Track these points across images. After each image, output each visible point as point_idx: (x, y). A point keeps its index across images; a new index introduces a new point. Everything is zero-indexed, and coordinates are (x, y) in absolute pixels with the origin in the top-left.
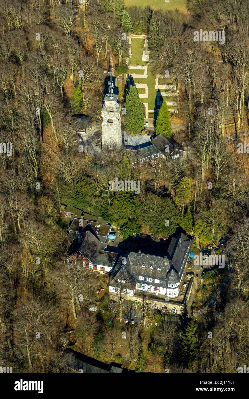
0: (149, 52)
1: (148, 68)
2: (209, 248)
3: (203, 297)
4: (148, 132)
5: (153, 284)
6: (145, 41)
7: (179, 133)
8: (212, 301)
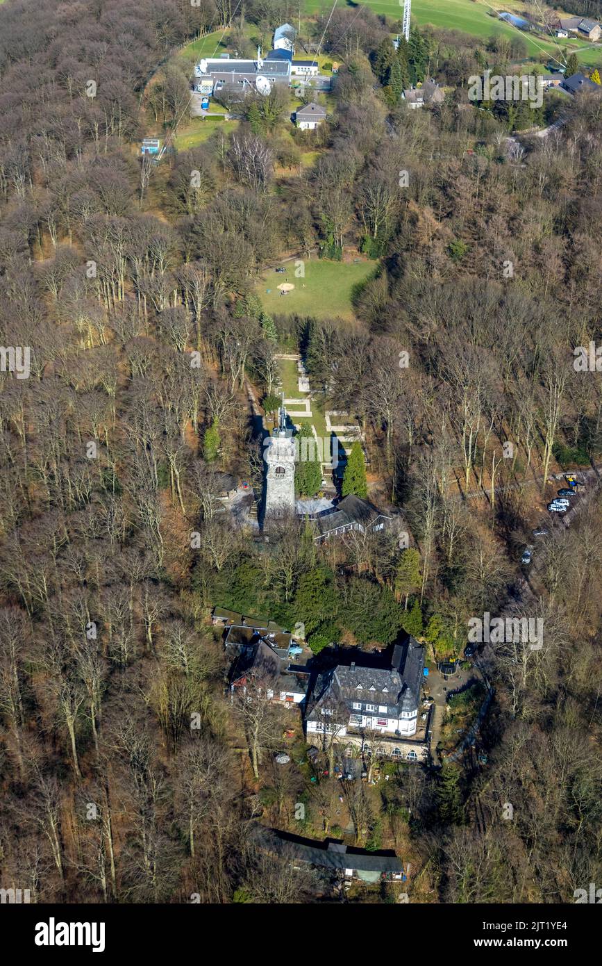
0: (307, 379)
1: (311, 401)
2: (451, 661)
3: (453, 734)
4: (327, 495)
5: (377, 714)
6: (299, 364)
7: (376, 495)
8: (468, 740)
